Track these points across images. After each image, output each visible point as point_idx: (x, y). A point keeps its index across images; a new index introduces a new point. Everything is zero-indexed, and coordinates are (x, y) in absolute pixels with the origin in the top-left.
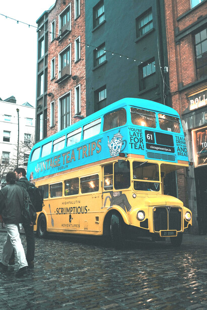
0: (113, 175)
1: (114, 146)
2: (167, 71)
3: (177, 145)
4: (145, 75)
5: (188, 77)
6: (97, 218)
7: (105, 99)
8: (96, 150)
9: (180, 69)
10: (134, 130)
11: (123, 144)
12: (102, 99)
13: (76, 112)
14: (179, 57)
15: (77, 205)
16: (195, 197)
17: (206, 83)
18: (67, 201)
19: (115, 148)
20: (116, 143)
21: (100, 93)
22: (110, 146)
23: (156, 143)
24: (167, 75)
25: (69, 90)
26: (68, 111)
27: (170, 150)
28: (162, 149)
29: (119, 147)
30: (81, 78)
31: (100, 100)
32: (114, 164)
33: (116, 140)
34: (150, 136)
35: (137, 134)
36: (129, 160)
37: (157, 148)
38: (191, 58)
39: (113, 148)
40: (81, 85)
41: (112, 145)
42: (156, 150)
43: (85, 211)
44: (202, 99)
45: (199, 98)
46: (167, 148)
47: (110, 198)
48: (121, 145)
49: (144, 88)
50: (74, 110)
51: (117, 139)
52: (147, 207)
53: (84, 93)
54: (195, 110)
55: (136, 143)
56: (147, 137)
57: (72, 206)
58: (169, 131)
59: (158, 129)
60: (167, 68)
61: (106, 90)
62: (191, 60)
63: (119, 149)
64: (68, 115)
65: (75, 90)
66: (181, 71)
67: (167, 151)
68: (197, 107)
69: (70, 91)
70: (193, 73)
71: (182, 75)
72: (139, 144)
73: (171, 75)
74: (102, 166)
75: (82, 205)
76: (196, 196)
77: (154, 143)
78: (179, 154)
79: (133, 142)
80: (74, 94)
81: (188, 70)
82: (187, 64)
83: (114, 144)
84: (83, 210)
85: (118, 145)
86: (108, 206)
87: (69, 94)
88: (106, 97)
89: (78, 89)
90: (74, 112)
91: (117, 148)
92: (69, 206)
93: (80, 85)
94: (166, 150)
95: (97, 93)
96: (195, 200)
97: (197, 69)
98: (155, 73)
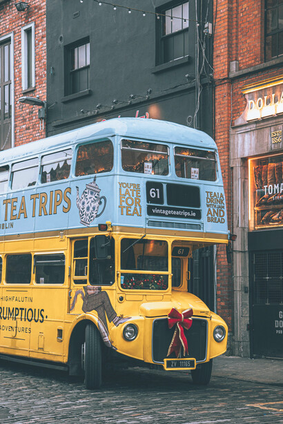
0: (88, 258)
1: (86, 206)
2: (210, 32)
3: (208, 206)
4: (168, 32)
5: (248, 51)
6: (60, 332)
7: (87, 67)
8: (61, 205)
9: (234, 31)
10: (127, 185)
11: (100, 203)
12: (82, 65)
13: (24, 87)
14: (235, 5)
15: (27, 305)
16: (245, 288)
17: (281, 69)
18: (11, 295)
19: (88, 209)
20: (90, 200)
21: (76, 49)
22: (81, 205)
23: (165, 204)
24: (209, 40)
25: (9, 31)
26: (6, 80)
27: (194, 214)
28: (178, 213)
29: (94, 208)
30: (36, 8)
31: (76, 68)
32: (89, 239)
33: (89, 196)
34: (156, 192)
35: (131, 192)
36: (114, 237)
37: (167, 212)
38: (256, 12)
39: (85, 209)
40: (36, 26)
41: (83, 203)
42: (164, 215)
43: (41, 318)
44: (268, 102)
45: (263, 99)
46: (187, 210)
47: (82, 293)
48: (96, 204)
49: (166, 60)
50: (20, 80)
51: (92, 193)
52: (143, 318)
53: (43, 44)
54: (256, 122)
55: (130, 206)
56: (151, 193)
57: (19, 305)
58: (194, 180)
59: (172, 177)
60: (210, 25)
61: (88, 45)
62: (256, 16)
63: (95, 212)
64: (7, 87)
65: (23, 34)
66: (237, 36)
67: (188, 217)
68: (259, 117)
69: (11, 35)
70: (258, 45)
71: (237, 44)
72: (133, 207)
73: (216, 44)
74: (71, 239)
75: (36, 306)
76: (248, 285)
77: (162, 203)
78: (209, 220)
79: (124, 204)
80: (20, 42)
81: (249, 37)
82: (249, 22)
83: (86, 202)
84: (37, 316)
85: (93, 205)
86: (79, 313)
87: (8, 40)
88: (88, 63)
89: (28, 32)
90: (20, 84)
91: (91, 209)
92: (13, 305)
93: (32, 25)
94: (186, 214)
95: (70, 50)
96: (246, 292)
97: (266, 35)
98: (187, 30)
